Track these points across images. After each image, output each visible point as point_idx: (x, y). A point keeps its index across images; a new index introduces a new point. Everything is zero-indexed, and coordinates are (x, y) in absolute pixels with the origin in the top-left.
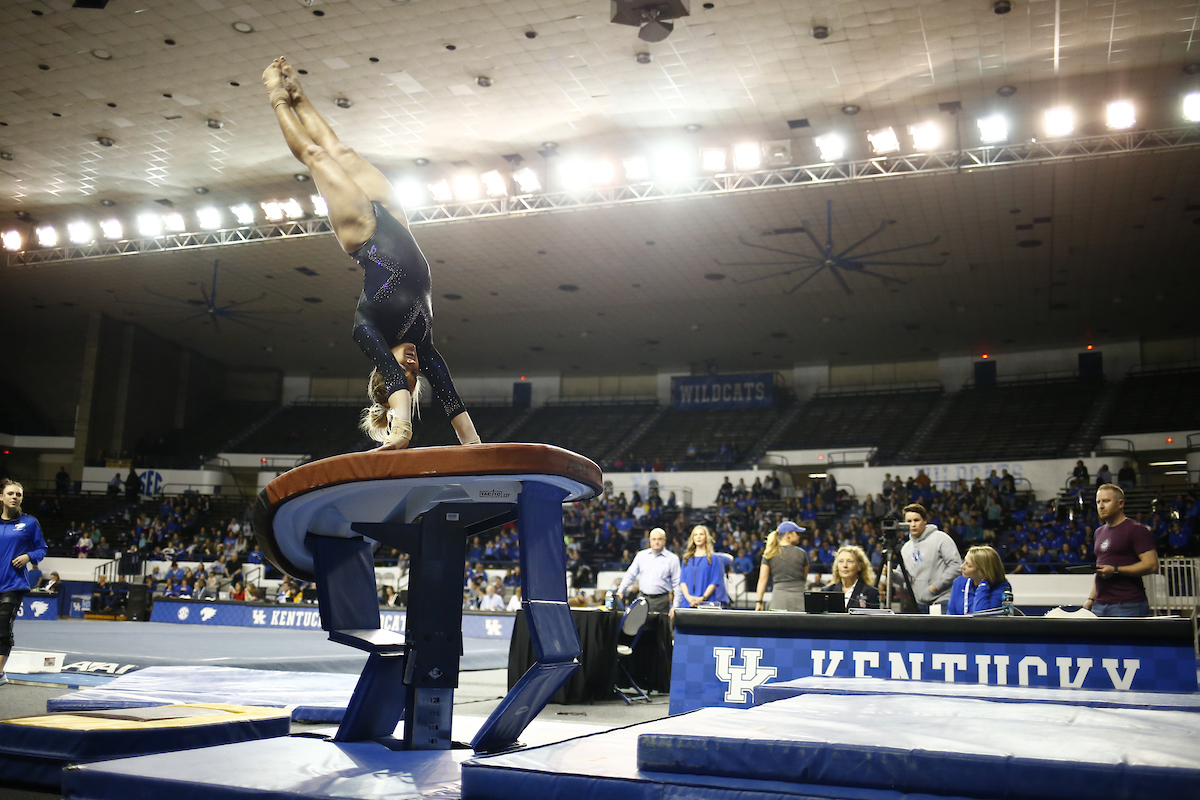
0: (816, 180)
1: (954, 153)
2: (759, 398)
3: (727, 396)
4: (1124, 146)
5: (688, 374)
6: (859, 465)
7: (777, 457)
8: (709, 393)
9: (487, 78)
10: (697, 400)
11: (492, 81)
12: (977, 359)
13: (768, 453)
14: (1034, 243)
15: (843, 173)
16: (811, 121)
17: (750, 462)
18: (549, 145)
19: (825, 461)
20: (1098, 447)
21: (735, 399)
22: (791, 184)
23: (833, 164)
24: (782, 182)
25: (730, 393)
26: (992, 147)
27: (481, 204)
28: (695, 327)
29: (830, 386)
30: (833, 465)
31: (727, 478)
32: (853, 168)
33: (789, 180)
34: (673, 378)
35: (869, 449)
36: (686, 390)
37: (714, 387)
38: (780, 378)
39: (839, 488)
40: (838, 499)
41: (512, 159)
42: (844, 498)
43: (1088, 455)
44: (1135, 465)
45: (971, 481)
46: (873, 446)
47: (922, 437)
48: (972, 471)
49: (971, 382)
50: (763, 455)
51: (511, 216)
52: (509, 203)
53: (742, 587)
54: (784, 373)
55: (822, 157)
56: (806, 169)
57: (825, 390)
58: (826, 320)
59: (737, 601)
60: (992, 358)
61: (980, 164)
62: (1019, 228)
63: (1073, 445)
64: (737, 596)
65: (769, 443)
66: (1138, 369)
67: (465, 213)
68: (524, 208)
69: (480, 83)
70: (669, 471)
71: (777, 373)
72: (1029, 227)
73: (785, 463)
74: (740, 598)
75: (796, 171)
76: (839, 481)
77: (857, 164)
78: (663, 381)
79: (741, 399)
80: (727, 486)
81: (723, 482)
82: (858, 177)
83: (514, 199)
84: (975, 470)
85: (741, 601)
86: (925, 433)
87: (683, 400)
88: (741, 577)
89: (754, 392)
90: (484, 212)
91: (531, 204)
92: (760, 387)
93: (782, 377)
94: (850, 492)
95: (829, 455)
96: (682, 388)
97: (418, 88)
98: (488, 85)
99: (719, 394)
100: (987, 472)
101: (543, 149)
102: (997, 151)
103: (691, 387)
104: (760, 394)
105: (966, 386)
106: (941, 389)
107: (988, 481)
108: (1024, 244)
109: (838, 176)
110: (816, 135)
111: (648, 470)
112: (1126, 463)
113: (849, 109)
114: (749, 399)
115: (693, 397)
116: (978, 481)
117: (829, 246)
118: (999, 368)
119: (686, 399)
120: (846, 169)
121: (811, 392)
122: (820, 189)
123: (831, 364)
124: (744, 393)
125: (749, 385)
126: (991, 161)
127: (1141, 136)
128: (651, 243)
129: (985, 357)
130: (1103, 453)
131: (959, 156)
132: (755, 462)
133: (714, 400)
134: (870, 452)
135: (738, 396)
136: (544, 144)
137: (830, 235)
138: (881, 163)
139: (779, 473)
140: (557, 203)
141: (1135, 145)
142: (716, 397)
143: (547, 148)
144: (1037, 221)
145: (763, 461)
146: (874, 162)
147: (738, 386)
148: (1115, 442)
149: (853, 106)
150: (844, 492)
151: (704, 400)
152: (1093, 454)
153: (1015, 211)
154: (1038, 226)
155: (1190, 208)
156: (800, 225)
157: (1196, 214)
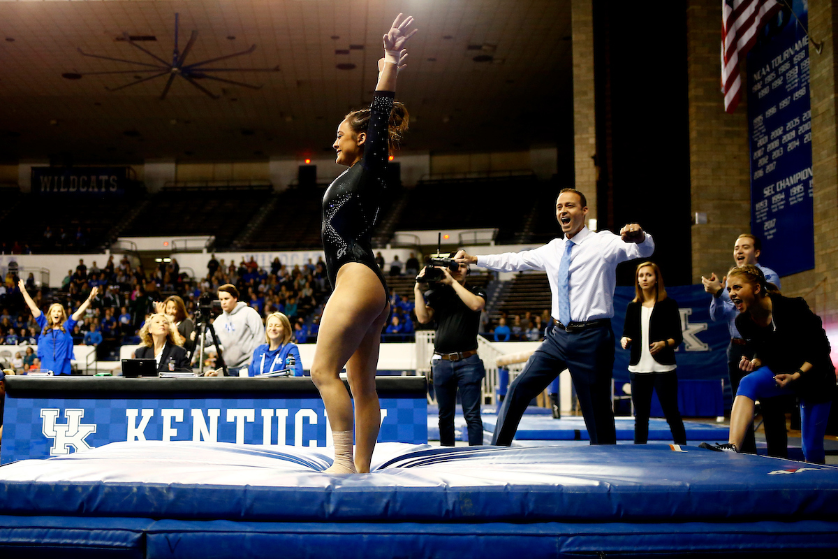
2: (112, 190)
3: (83, 188)
5: (47, 165)
6: (199, 251)
7: (127, 243)
8: (67, 184)
10: (56, 190)
12: (301, 163)
13: (120, 239)
14: (350, 67)
17: (104, 247)
19: (169, 248)
20: (392, 241)
21: (91, 190)
25: (87, 184)
28: (53, 122)
29: (176, 181)
30: (175, 251)
31: (81, 261)
34: (33, 168)
35: (208, 237)
36: (45, 179)
37: (72, 178)
38: (131, 172)
39: (181, 271)
40: (179, 280)
42: (185, 280)
43: (384, 247)
44: (419, 257)
45: (291, 266)
46: (211, 235)
47: (253, 228)
48: (292, 258)
49: (295, 182)
50: (115, 241)
53: (93, 357)
54: (136, 168)
57: (173, 184)
58: (174, 122)
59: (87, 370)
60: (314, 163)
62: (338, 52)
63: (373, 239)
64: (87, 366)
65: (121, 230)
66: (427, 178)
70: (28, 254)
71: (129, 168)
72: (346, 52)
73: (134, 249)
74: (90, 367)
76: (181, 264)
78: (23, 171)
79: (96, 190)
80: (82, 267)
81: (78, 264)
84: (295, 258)
85: (91, 370)
86: (256, 225)
87: (43, 190)
88: (92, 348)
89: (108, 184)
92: (113, 180)
93: (135, 172)
94: (190, 275)
95: (173, 242)
96: (41, 178)
99: (76, 184)
100: (304, 260)
103: (50, 178)
104: (113, 187)
105: (291, 186)
106: (271, 187)
107: (306, 267)
108: (342, 67)
111: (8, 253)
112: (412, 254)
114: (103, 190)
115: (52, 188)
116: (297, 267)
117: (175, 55)
118: (319, 172)
119: (45, 188)
121: (159, 185)
122: (168, 2)
123: (178, 162)
124: (99, 184)
125: (104, 178)
129: (308, 161)
130: (395, 246)
132: (108, 247)
133: (72, 190)
134: (209, 240)
135: (93, 188)
137: (176, 45)
139: (129, 257)
142: (74, 187)
144: (353, 47)
145: (114, 246)
147: (93, 178)
148: (405, 237)
150: (185, 275)
151: (62, 190)
152: (388, 246)
153: (335, 38)
154: (353, 52)
155: (471, 47)
156: (151, 34)
157: (476, 53)
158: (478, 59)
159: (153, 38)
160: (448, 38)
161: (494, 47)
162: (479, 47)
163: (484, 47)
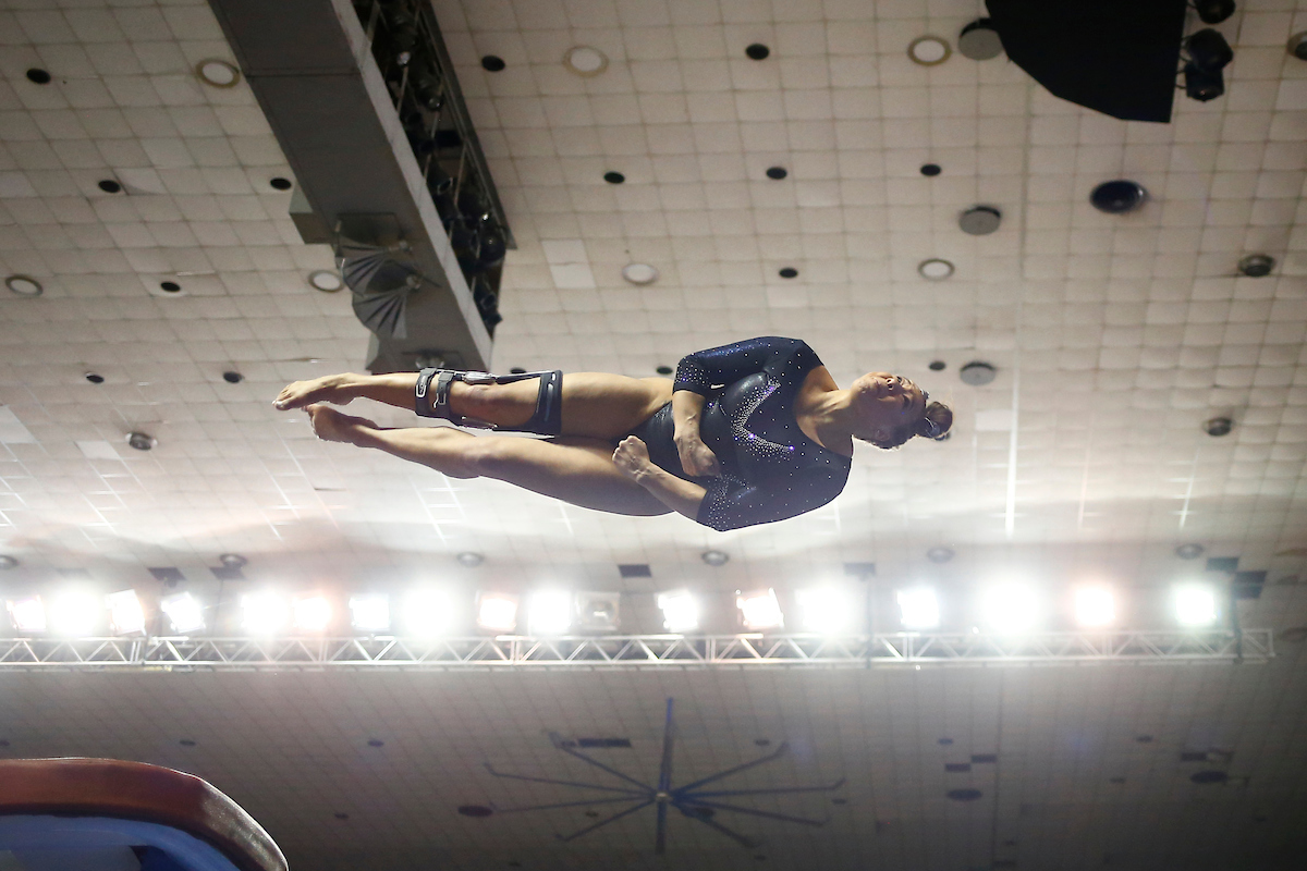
0: (653, 659)
1: (863, 638)
4: (1100, 651)
9: (146, 437)
11: (154, 443)
14: (970, 795)
15: (695, 653)
16: (653, 569)
18: (231, 559)
22: (615, 662)
23: (681, 637)
24: (601, 658)
26: (917, 635)
27: (97, 645)
32: (711, 647)
33: (612, 656)
41: (164, 573)
51: (146, 669)
52: (146, 647)
55: (666, 625)
56: (641, 641)
61: (898, 658)
62: (951, 768)
67: (64, 655)
68: (170, 657)
69: (133, 443)
72: (963, 768)
75: (625, 643)
77: (718, 641)
82: (719, 661)
83: (156, 641)
90: (99, 657)
91: (184, 653)
97: (24, 436)
98: (146, 447)
101: (221, 565)
102: (923, 641)
108: (955, 794)
109: (688, 655)
110: (660, 589)
113: (713, 557)
117: (665, 771)
120: (701, 648)
122: (658, 675)
126: (915, 654)
127: (1123, 639)
128: (376, 744)
131: (868, 644)
136: (223, 557)
137: (666, 756)
138: (754, 643)
140: (229, 656)
141: (1114, 650)
143: (226, 564)
144: (978, 759)
146: (744, 640)
149: (718, 552)
153: (946, 741)
154: (976, 767)
155: (1187, 757)
156: (620, 735)
157: (1196, 767)
158: (1201, 778)
159: (623, 743)
160: (1146, 739)
161: (1228, 756)
162: (1201, 757)
163: (1211, 756)
